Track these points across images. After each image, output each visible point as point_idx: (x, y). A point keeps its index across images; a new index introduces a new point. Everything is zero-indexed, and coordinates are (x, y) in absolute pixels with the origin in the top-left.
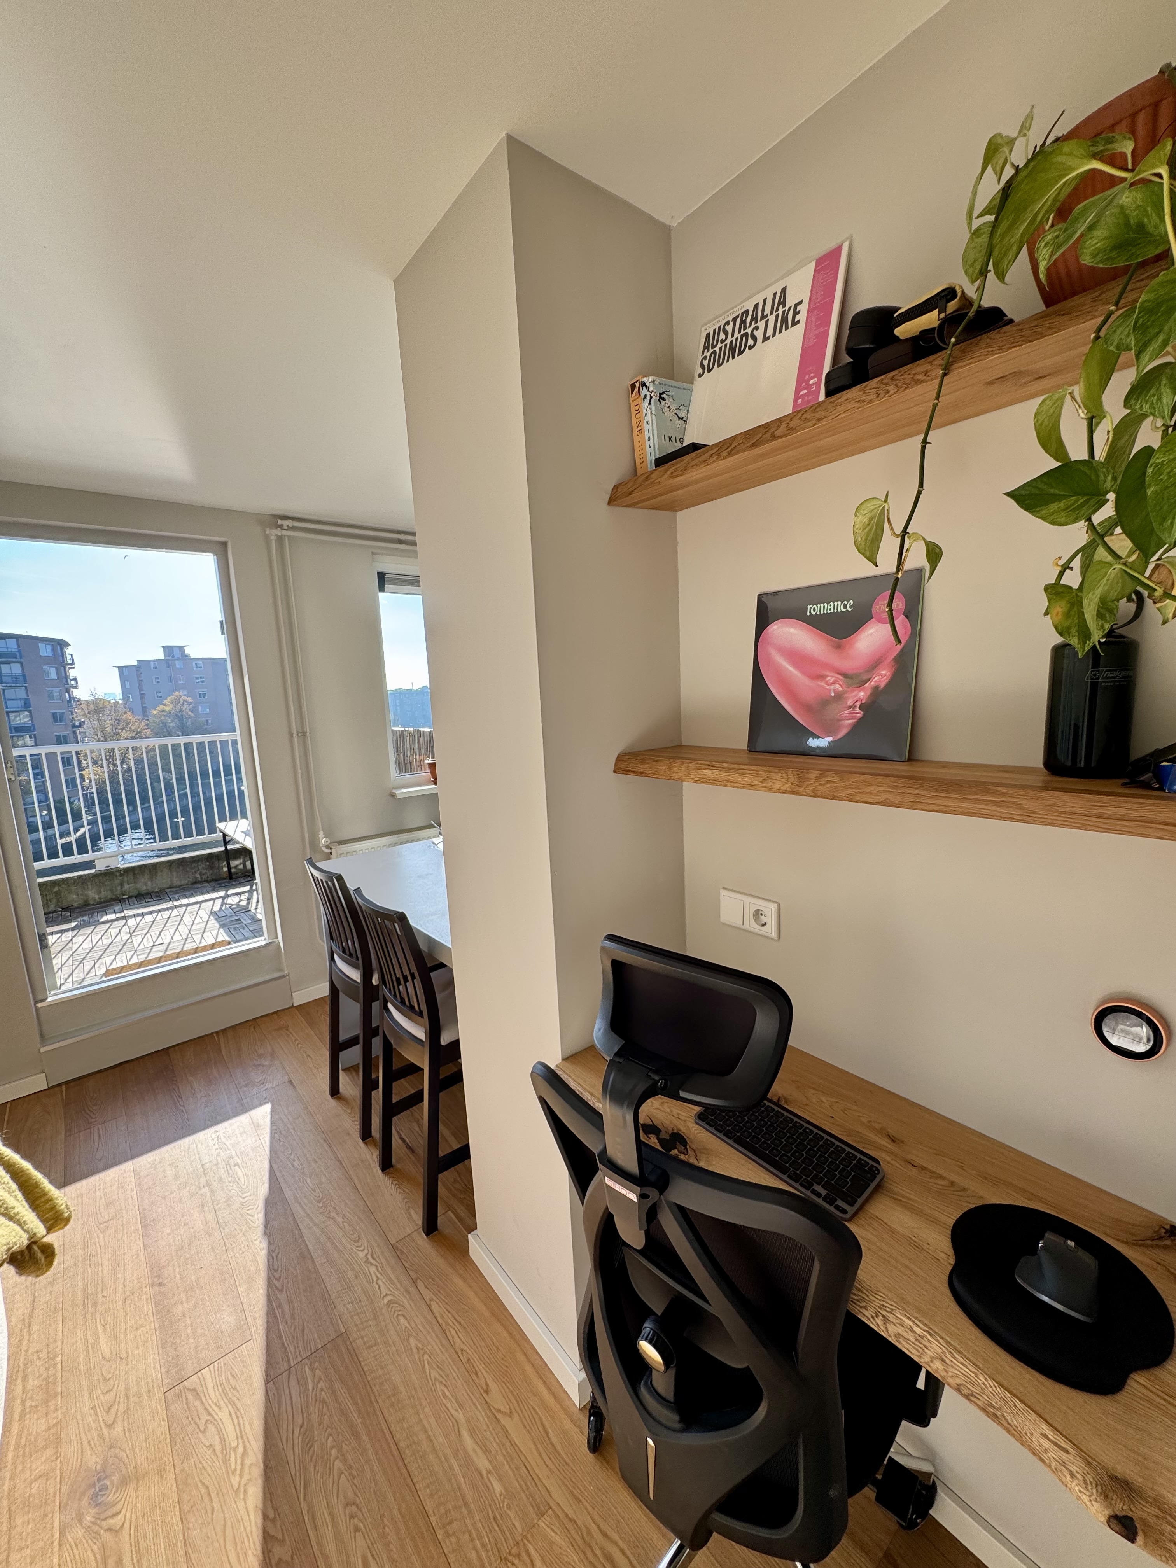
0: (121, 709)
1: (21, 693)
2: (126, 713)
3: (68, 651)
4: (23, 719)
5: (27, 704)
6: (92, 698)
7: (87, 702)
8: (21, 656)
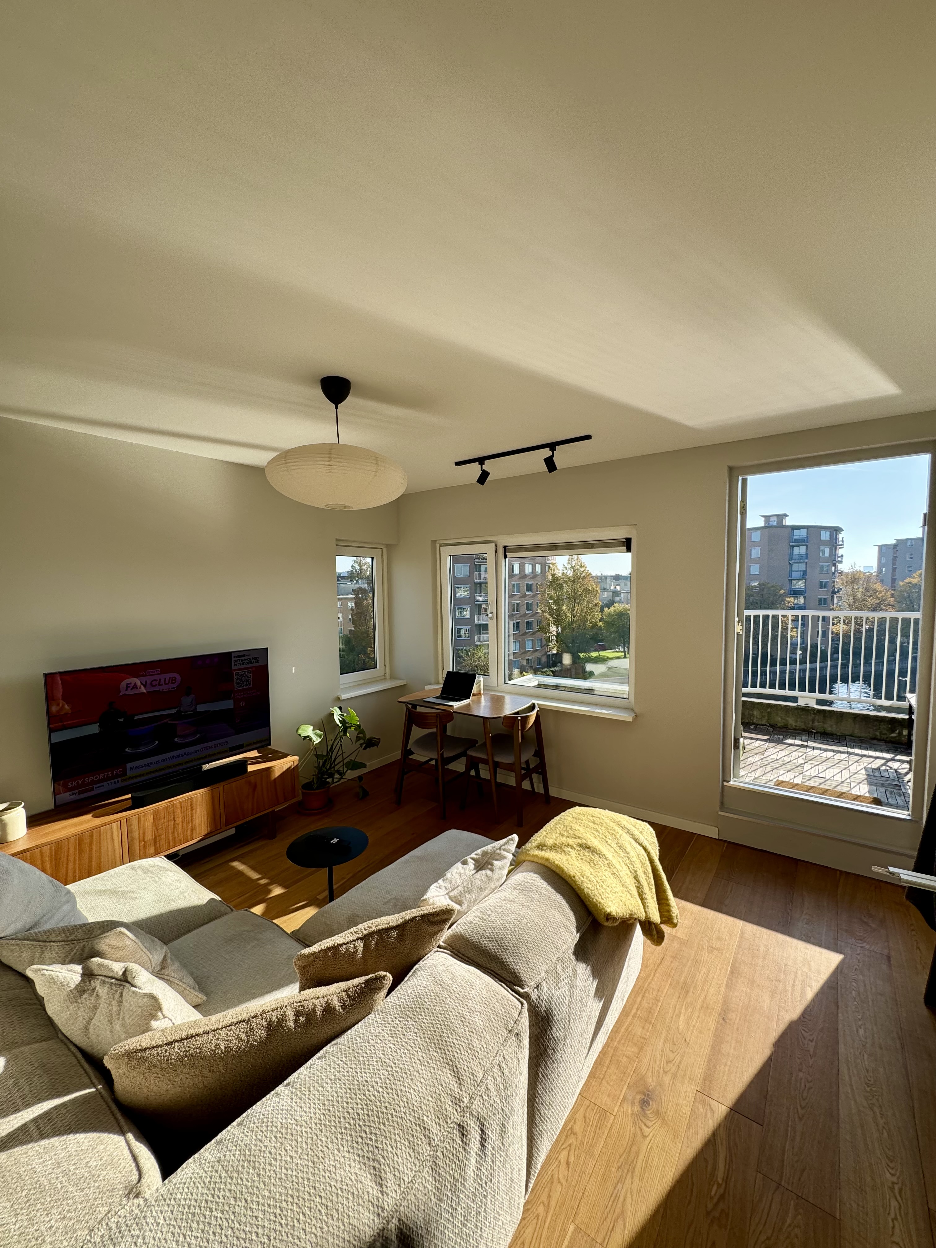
0: (873, 580)
1: (802, 567)
2: (876, 583)
3: (841, 535)
4: (800, 585)
5: (804, 574)
6: (851, 570)
7: (847, 574)
8: (807, 541)
